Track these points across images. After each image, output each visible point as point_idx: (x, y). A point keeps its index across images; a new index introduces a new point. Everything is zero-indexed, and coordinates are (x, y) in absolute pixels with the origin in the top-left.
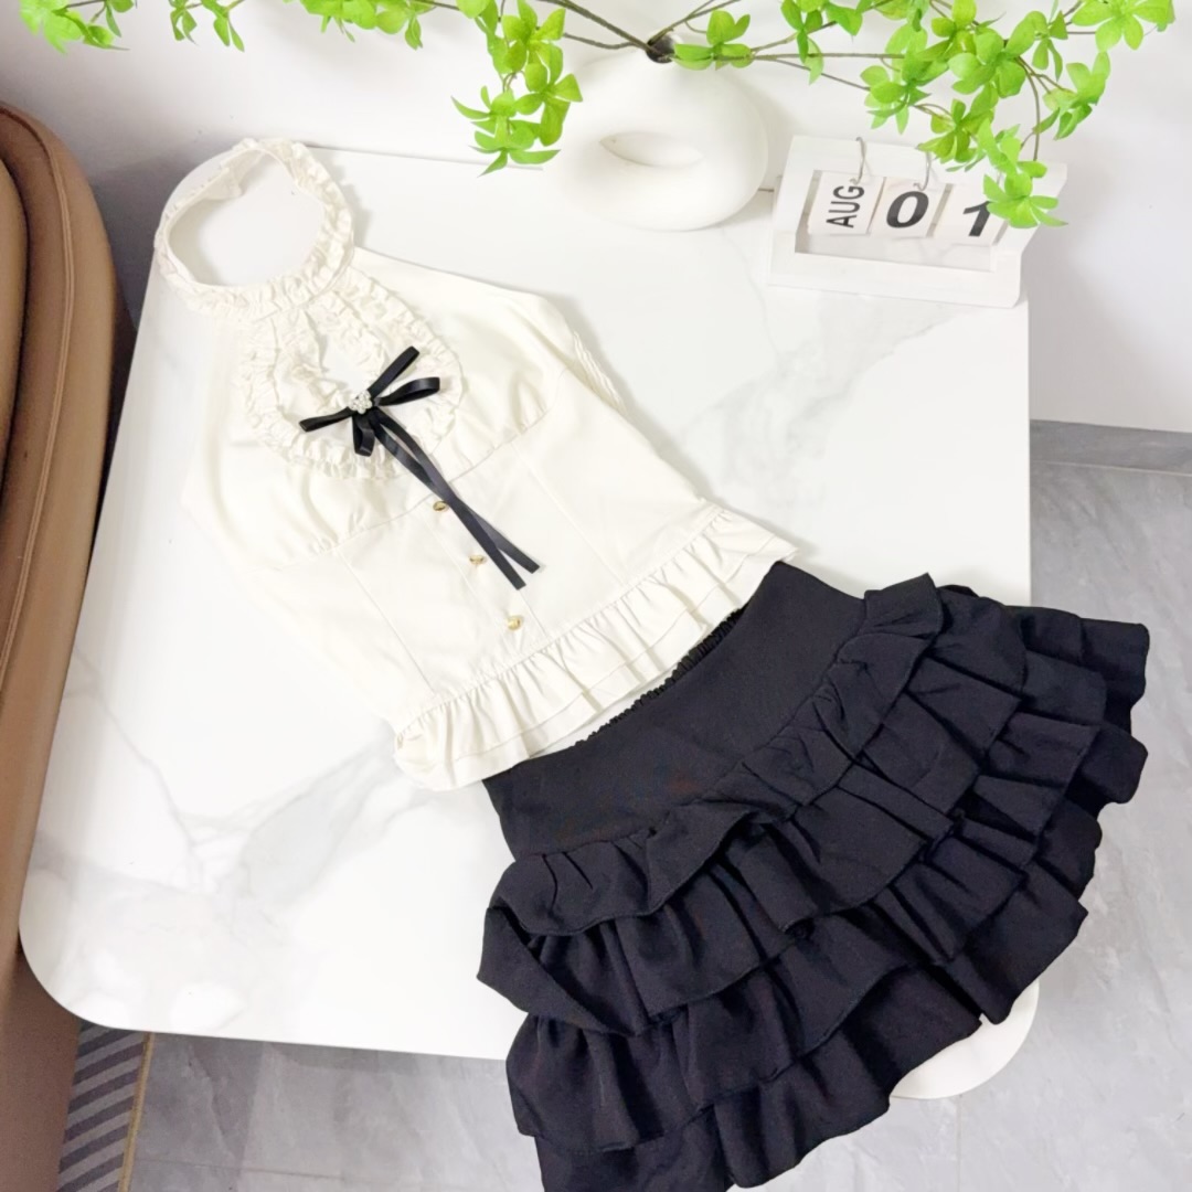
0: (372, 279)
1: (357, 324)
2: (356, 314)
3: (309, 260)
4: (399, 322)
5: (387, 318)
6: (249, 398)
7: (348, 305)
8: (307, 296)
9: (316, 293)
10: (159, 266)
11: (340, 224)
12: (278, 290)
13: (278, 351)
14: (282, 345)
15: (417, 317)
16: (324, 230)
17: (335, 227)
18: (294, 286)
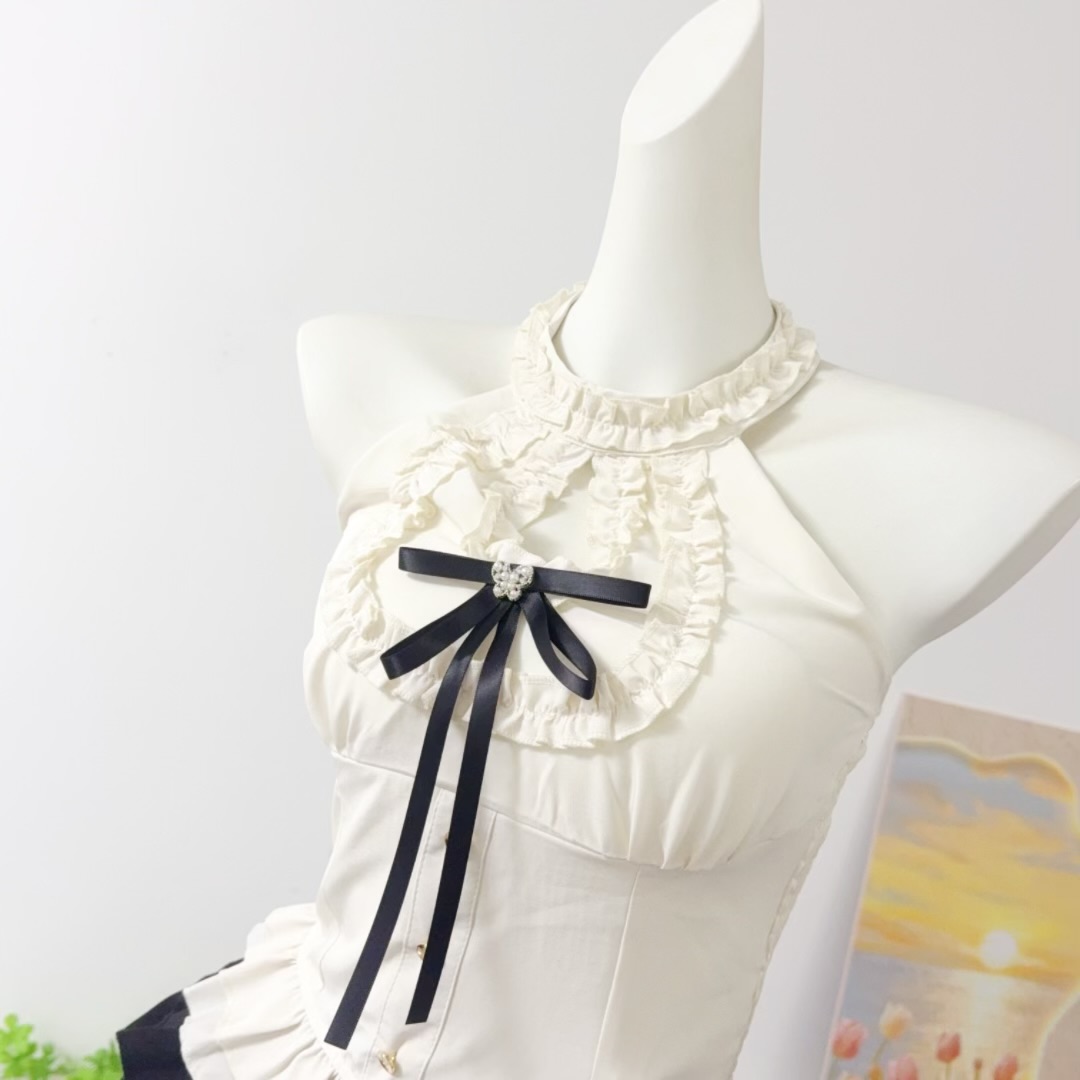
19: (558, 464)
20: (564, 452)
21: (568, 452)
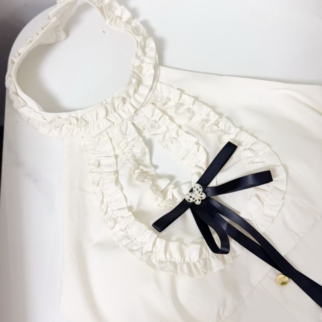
0: (179, 89)
1: (173, 126)
2: (171, 119)
3: (130, 82)
4: (207, 121)
5: (197, 119)
6: (102, 202)
7: (164, 112)
8: (132, 111)
9: (138, 107)
10: (12, 102)
11: (147, 50)
12: (110, 108)
13: (116, 157)
14: (118, 152)
15: (220, 115)
16: (137, 56)
17: (144, 53)
18: (122, 104)
19: (127, 136)
20: (123, 131)
21: (124, 130)
